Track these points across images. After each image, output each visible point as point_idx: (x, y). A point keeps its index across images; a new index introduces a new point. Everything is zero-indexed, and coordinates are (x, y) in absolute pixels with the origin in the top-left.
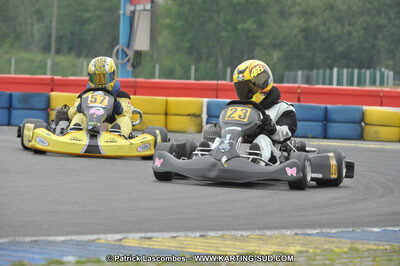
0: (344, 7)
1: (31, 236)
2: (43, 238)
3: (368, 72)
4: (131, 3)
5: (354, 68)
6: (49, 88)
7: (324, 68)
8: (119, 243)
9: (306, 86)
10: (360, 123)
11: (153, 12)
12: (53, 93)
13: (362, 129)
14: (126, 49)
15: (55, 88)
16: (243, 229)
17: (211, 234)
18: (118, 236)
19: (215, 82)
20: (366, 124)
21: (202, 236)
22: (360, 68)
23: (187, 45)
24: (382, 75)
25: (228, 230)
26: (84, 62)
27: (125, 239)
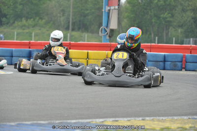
1: (59, 120)
2: (65, 121)
4: (108, 6)
8: (102, 123)
9: (195, 46)
11: (119, 10)
12: (70, 50)
14: (106, 28)
15: (71, 48)
16: (163, 116)
17: (147, 118)
18: (101, 120)
19: (150, 44)
21: (143, 120)
25: (156, 116)
26: (86, 35)
27: (105, 121)
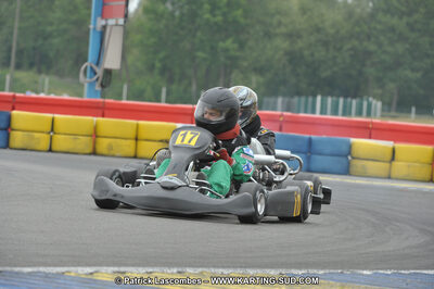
0: (332, 31)
2: (8, 269)
3: (354, 102)
4: (103, 17)
5: (338, 96)
6: (11, 106)
7: (307, 96)
8: (90, 277)
9: (289, 114)
10: (346, 156)
11: (124, 26)
12: (14, 112)
13: (349, 163)
14: (94, 67)
15: (17, 106)
16: (223, 267)
17: (190, 270)
18: (89, 270)
20: (353, 158)
21: (179, 272)
22: (346, 97)
23: (158, 65)
24: (369, 106)
25: (208, 267)
26: (46, 80)
27: (96, 272)
